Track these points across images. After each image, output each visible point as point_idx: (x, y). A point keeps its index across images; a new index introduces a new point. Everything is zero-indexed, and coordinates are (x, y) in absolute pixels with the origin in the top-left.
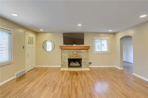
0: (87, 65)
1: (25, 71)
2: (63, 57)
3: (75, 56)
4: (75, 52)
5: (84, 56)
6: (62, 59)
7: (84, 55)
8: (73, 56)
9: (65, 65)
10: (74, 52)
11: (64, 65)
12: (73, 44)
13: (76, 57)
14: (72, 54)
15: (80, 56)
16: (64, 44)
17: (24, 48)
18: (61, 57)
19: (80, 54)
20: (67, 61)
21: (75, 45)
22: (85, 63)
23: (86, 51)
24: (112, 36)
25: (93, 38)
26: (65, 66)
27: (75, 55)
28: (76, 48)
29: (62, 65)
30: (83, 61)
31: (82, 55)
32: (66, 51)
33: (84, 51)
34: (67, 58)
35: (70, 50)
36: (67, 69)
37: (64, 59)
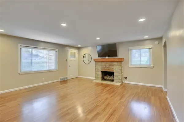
0: (119, 80)
1: (67, 78)
2: (97, 69)
4: (108, 65)
5: (117, 69)
6: (96, 72)
8: (106, 68)
9: (99, 77)
10: (106, 65)
12: (106, 57)
13: (108, 69)
14: (104, 66)
15: (113, 69)
16: (99, 57)
17: (66, 61)
18: (96, 70)
19: (112, 67)
20: (100, 73)
21: (107, 57)
22: (118, 77)
25: (129, 48)
29: (96, 77)
30: (115, 74)
31: (115, 68)
32: (100, 63)
33: (116, 63)
34: (100, 70)
35: (103, 63)
36: (100, 81)
37: (98, 72)
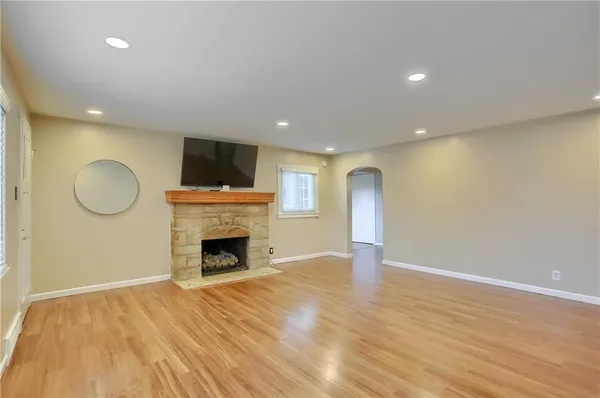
0: (264, 258)
2: (182, 236)
3: (227, 228)
4: (228, 214)
5: (257, 228)
7: (256, 224)
8: (221, 228)
9: (191, 268)
10: (223, 215)
11: (185, 269)
12: (221, 184)
13: (230, 231)
14: (216, 221)
15: (244, 226)
18: (176, 238)
19: (244, 221)
21: (226, 188)
22: (260, 250)
23: (262, 208)
24: (324, 163)
25: (280, 166)
26: (188, 271)
27: (227, 223)
28: (232, 199)
29: (174, 271)
30: (252, 244)
31: (251, 224)
32: (194, 211)
33: (255, 209)
34: (198, 238)
35: (208, 209)
37: (187, 245)
